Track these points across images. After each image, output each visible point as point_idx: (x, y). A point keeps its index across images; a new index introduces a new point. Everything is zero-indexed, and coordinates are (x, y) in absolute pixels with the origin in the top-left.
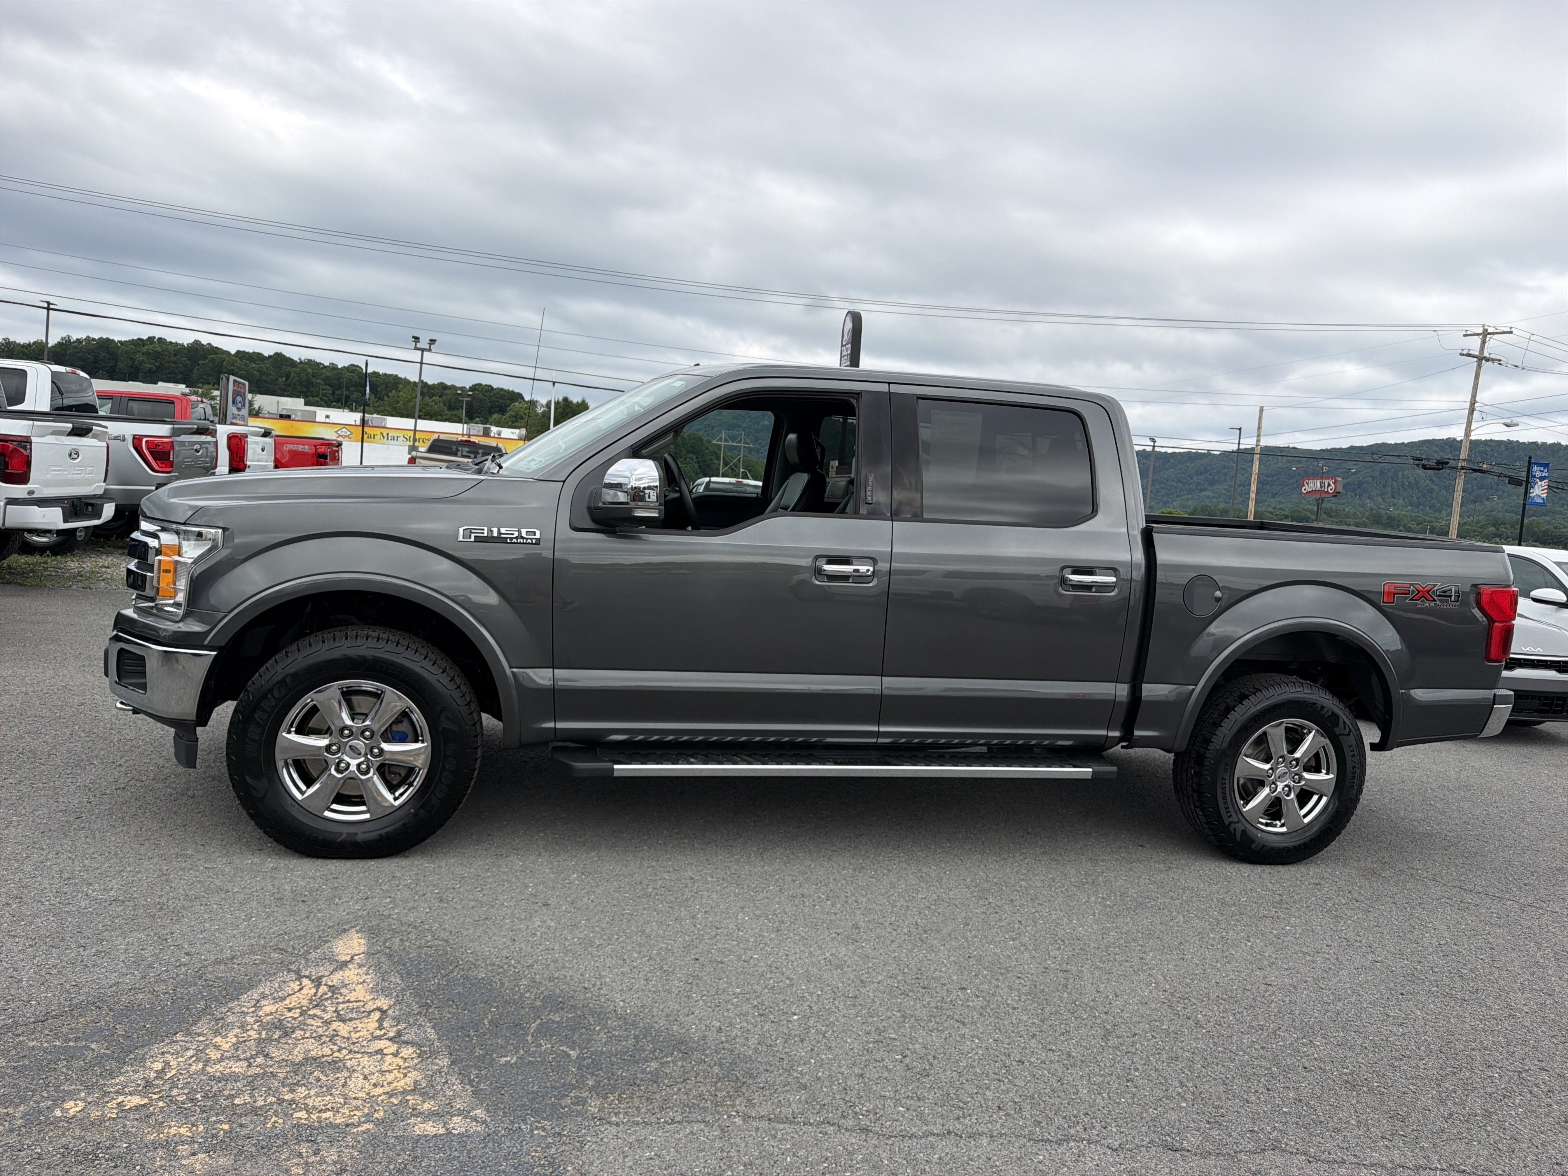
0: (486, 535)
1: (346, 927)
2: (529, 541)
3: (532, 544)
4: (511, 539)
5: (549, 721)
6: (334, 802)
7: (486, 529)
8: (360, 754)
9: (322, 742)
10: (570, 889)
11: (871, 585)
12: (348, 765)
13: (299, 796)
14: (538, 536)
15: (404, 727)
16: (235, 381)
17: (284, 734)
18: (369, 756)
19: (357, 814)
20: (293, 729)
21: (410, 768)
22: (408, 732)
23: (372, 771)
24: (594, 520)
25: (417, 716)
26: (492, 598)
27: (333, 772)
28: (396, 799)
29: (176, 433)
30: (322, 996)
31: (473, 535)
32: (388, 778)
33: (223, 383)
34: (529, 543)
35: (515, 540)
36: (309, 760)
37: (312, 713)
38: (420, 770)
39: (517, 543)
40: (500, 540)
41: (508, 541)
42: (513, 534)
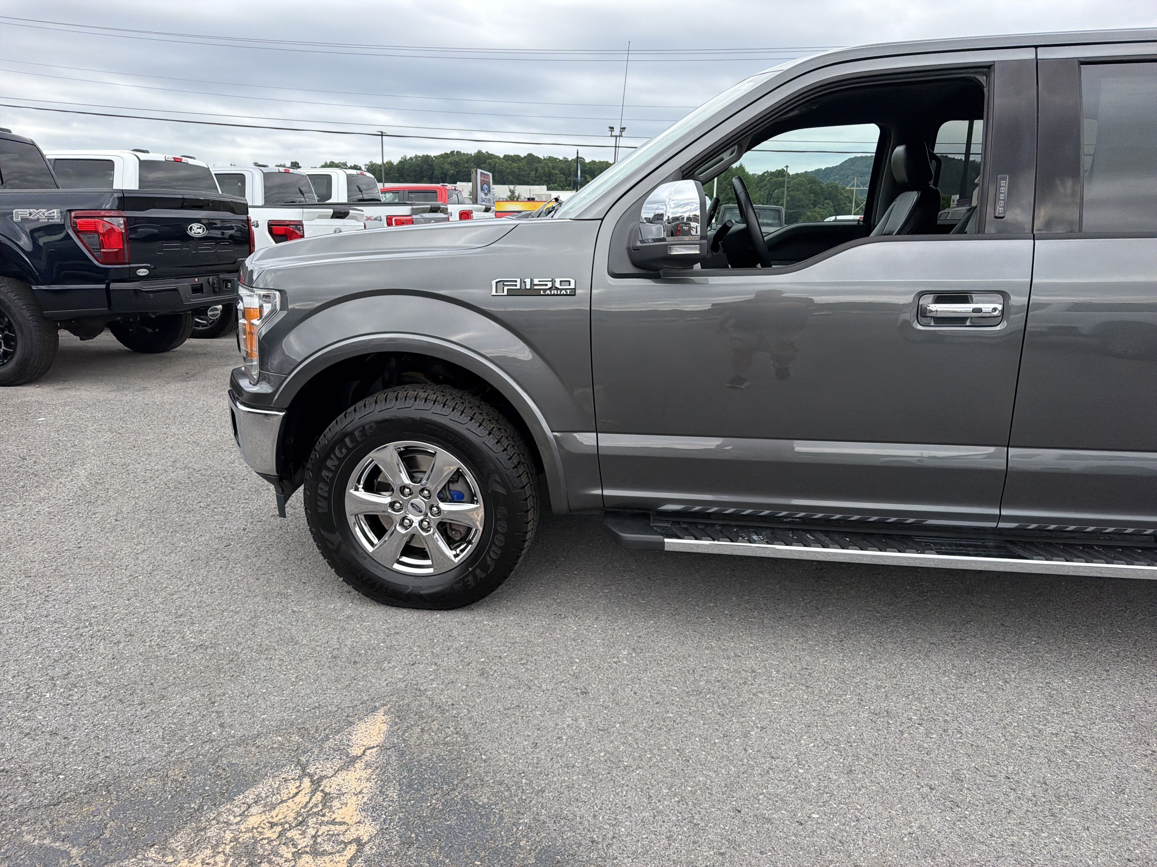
0: (518, 287)
1: (377, 704)
2: (564, 292)
3: (567, 295)
4: (545, 290)
5: (595, 487)
6: (403, 554)
7: (518, 280)
8: (421, 512)
9: (385, 499)
10: (615, 671)
11: (998, 328)
12: (411, 522)
13: (370, 549)
14: (572, 286)
15: (458, 487)
16: (481, 173)
17: (352, 491)
18: (429, 514)
19: (423, 568)
20: (361, 486)
21: (469, 528)
22: (464, 493)
23: (432, 528)
24: (635, 264)
25: (470, 478)
27: (399, 528)
28: (456, 556)
29: (415, 212)
30: (311, 808)
31: (506, 288)
32: (450, 535)
33: (473, 176)
34: (563, 295)
35: (548, 292)
36: (377, 516)
37: (376, 471)
38: (476, 530)
39: (551, 295)
40: (533, 292)
41: (542, 293)
42: (546, 285)
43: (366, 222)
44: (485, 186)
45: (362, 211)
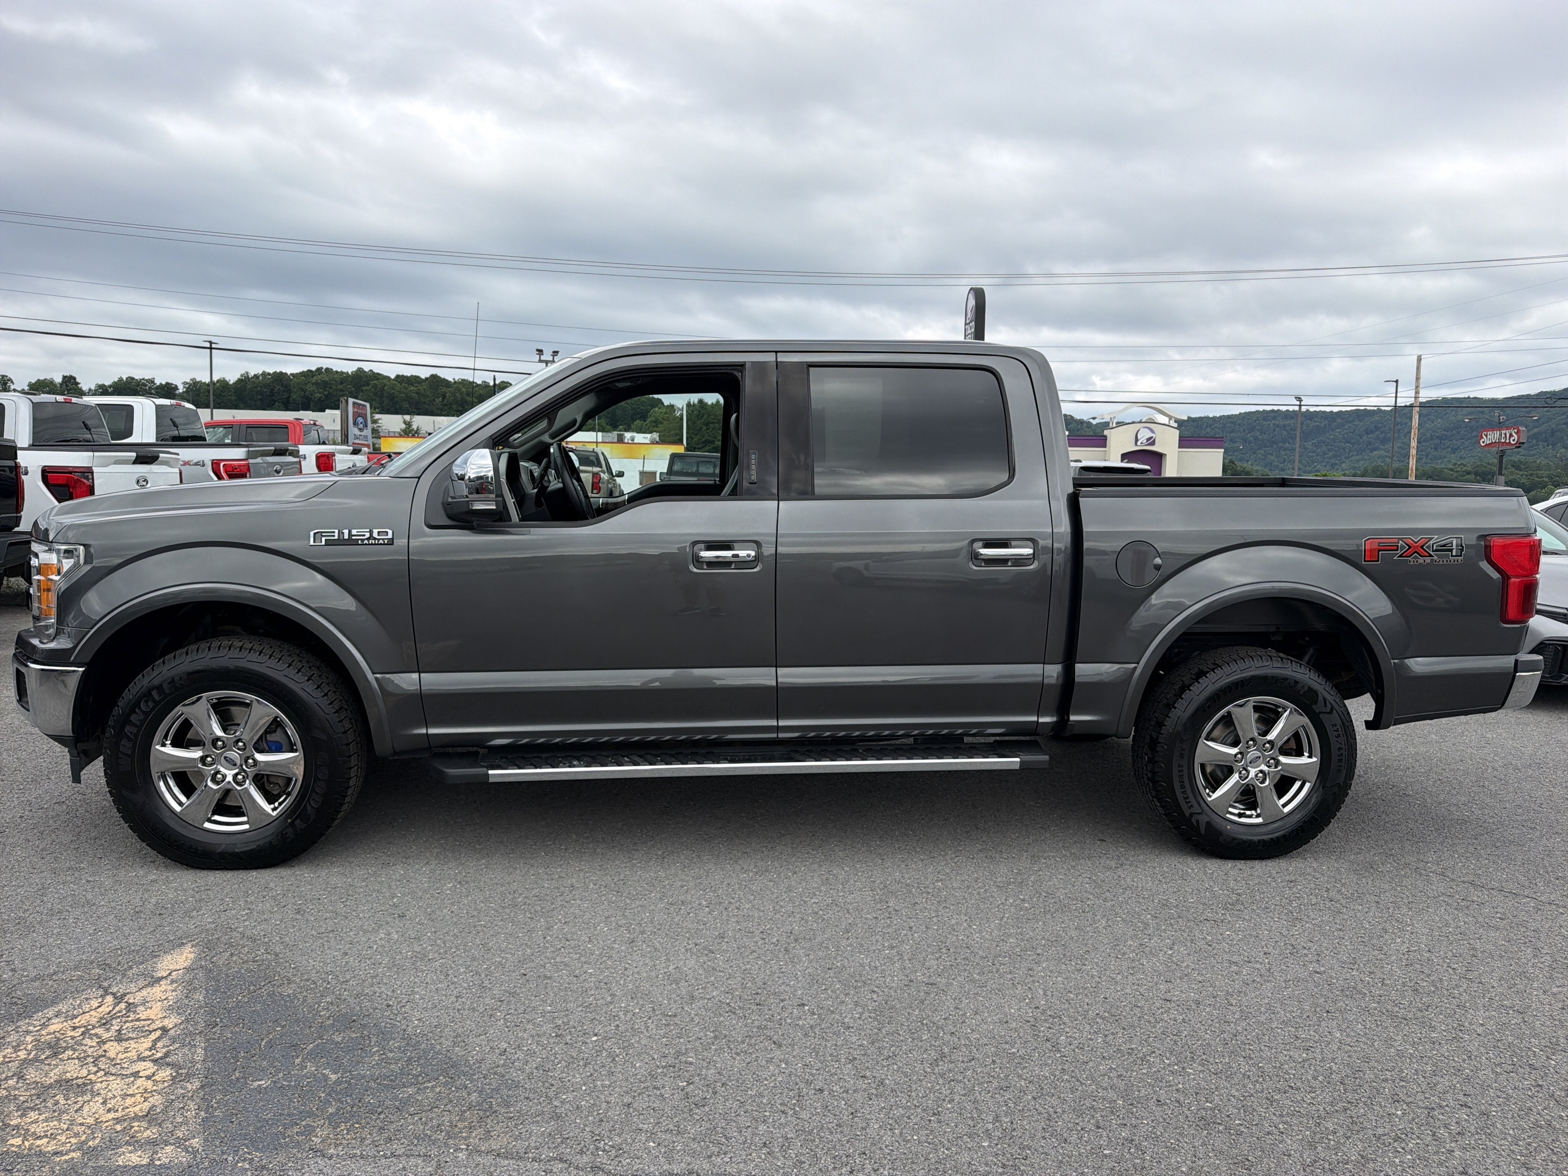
0: (336, 537)
1: (183, 942)
2: (381, 541)
3: (384, 544)
4: (363, 540)
5: (421, 727)
6: (214, 813)
7: (337, 531)
8: (235, 765)
9: (196, 754)
11: (755, 570)
12: (224, 776)
13: (178, 808)
14: (390, 536)
15: (276, 737)
16: (354, 403)
17: (158, 747)
18: (244, 767)
19: (237, 825)
20: (168, 742)
21: (289, 778)
22: (283, 742)
23: (248, 782)
24: (450, 517)
25: (289, 727)
26: (346, 602)
27: (210, 784)
28: (274, 809)
29: (251, 455)
30: (115, 1014)
31: (323, 539)
32: (268, 788)
33: (342, 405)
34: (381, 544)
35: (366, 542)
36: (185, 772)
37: (186, 725)
38: (296, 780)
39: (369, 544)
40: (351, 542)
41: (360, 542)
42: (364, 535)
43: (182, 468)
44: (360, 420)
45: (178, 454)
